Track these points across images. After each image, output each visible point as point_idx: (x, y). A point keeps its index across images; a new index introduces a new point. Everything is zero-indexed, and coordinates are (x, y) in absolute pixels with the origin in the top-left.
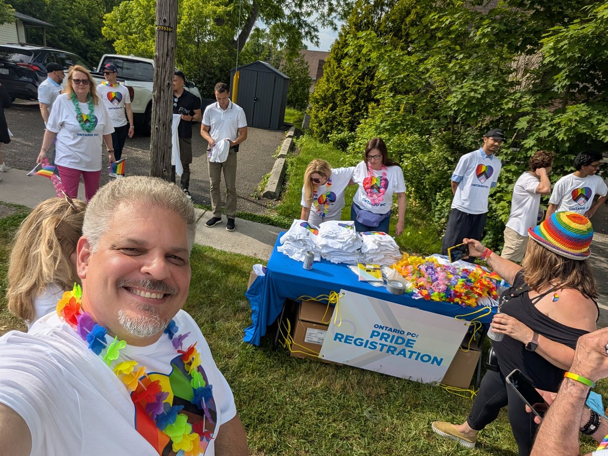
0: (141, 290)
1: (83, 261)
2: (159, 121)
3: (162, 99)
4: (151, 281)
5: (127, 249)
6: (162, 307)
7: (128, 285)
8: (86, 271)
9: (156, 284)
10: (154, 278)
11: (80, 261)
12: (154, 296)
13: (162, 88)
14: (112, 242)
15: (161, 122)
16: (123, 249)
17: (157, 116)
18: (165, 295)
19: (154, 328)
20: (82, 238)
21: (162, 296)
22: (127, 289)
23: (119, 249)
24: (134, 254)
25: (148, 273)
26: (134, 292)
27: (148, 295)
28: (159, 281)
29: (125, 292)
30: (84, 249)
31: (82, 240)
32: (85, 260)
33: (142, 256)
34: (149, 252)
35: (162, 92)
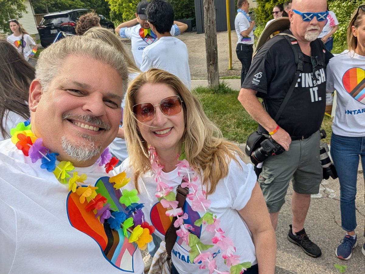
0: (81, 122)
1: (34, 99)
2: (210, 21)
3: (210, 9)
4: (90, 116)
5: (72, 90)
6: (98, 136)
7: (71, 118)
8: (37, 106)
9: (94, 119)
10: (93, 114)
11: (32, 98)
12: (91, 128)
13: (210, 2)
14: (61, 84)
15: (211, 21)
16: (70, 90)
17: (209, 19)
18: (101, 129)
19: (90, 152)
20: (34, 80)
21: (98, 129)
22: (71, 121)
23: (66, 90)
24: (79, 95)
25: (89, 110)
26: (76, 124)
27: (86, 127)
28: (96, 117)
29: (69, 123)
30: (36, 90)
31: (35, 82)
32: (36, 98)
33: (84, 98)
34: (91, 94)
35: (210, 5)
